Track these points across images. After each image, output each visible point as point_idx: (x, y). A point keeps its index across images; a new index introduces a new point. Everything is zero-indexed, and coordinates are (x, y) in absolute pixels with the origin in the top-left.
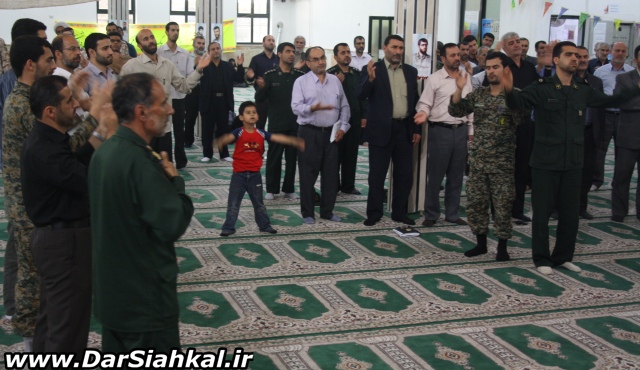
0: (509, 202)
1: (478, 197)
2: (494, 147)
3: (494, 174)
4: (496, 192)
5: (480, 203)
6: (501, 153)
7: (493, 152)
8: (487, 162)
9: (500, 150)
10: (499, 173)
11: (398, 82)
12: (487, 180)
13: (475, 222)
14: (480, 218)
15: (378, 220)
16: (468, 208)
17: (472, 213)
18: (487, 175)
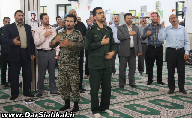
0: (77, 84)
1: (64, 82)
2: (68, 58)
3: (69, 71)
4: (71, 80)
5: (65, 85)
6: (72, 61)
7: (68, 61)
8: (66, 65)
9: (72, 59)
10: (71, 70)
11: (22, 32)
12: (67, 74)
13: (63, 94)
14: (65, 92)
15: (17, 97)
16: (59, 88)
17: (61, 90)
18: (66, 71)
